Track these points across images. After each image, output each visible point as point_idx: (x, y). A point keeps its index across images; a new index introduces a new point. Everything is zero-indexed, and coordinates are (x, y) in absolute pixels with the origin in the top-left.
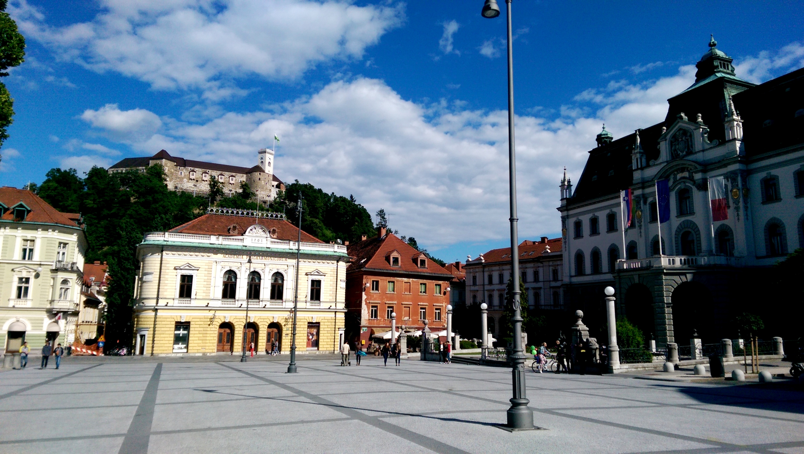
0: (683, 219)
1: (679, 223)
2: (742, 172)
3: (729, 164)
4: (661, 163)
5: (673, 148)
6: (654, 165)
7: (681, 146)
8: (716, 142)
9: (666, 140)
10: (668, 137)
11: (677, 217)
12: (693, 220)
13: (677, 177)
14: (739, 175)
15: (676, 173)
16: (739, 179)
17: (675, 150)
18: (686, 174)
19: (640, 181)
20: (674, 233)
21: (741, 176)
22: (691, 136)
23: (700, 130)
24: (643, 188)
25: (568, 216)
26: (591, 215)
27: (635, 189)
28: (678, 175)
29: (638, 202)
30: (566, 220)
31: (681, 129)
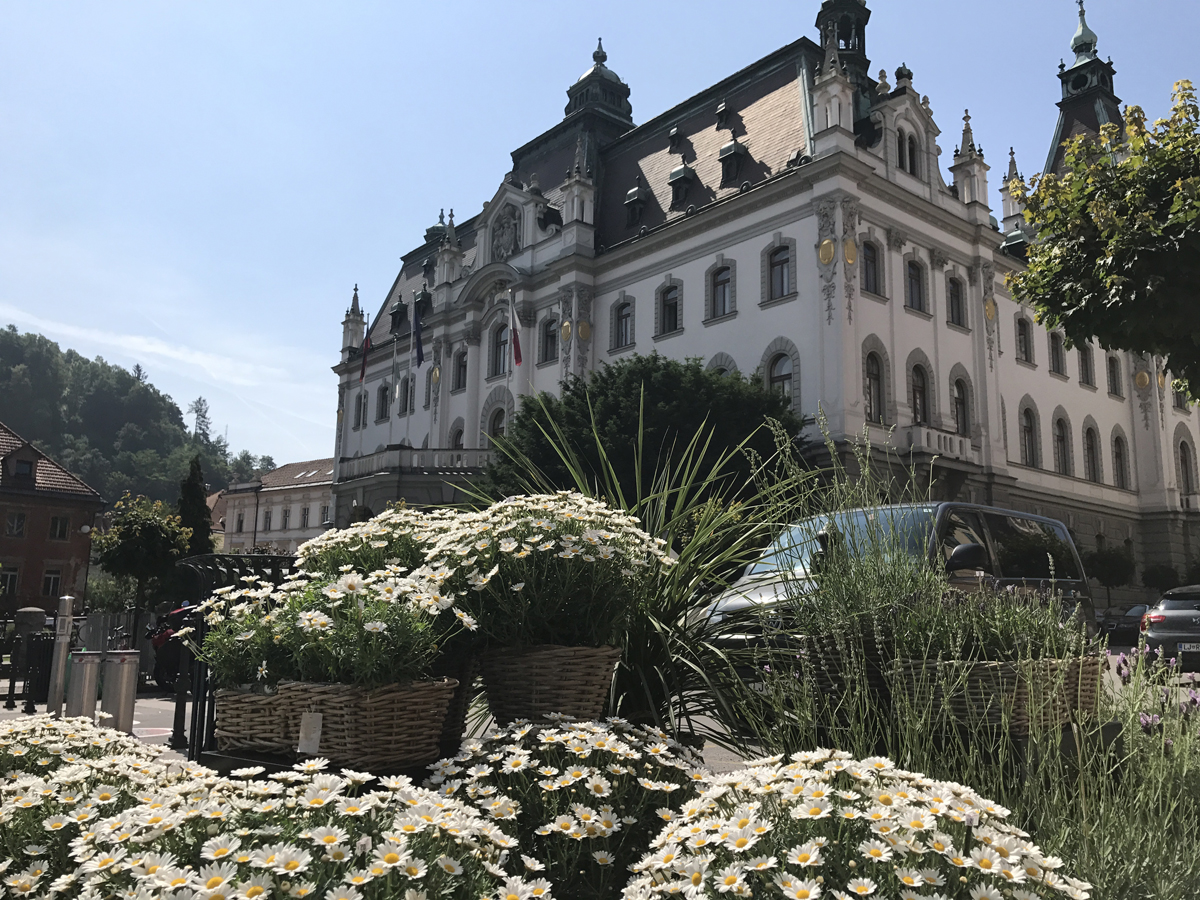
0: (495, 384)
1: (489, 392)
2: (581, 288)
3: (562, 272)
7: (506, 238)
8: (553, 227)
9: (486, 227)
11: (488, 380)
12: (508, 386)
13: (493, 302)
14: (575, 294)
15: (495, 292)
16: (574, 302)
17: (498, 247)
19: (443, 308)
20: (481, 410)
21: (578, 296)
22: (520, 218)
23: (532, 205)
24: (447, 322)
25: (348, 383)
26: (381, 382)
27: (435, 326)
28: (496, 297)
29: (437, 352)
30: (344, 392)
31: (508, 204)
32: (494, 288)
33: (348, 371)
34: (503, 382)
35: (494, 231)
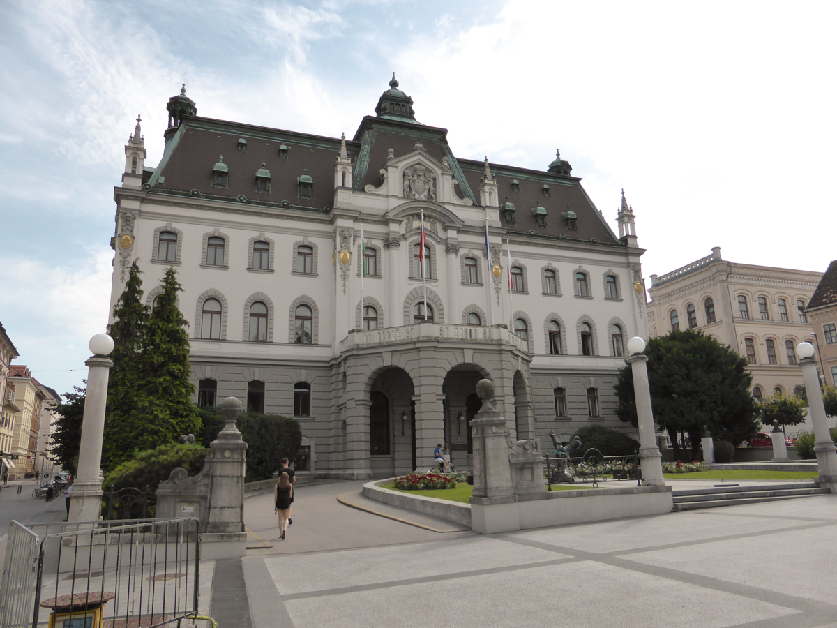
4: (387, 196)
5: (407, 183)
6: (372, 194)
8: (470, 201)
9: (397, 167)
10: (400, 166)
13: (412, 225)
14: (502, 251)
15: (411, 218)
16: (501, 255)
18: (427, 225)
19: (350, 207)
20: (404, 298)
23: (450, 177)
24: (356, 219)
25: (141, 211)
26: (209, 230)
27: (342, 216)
28: (414, 222)
29: (345, 238)
30: (134, 219)
32: (412, 215)
33: (143, 200)
35: (404, 176)
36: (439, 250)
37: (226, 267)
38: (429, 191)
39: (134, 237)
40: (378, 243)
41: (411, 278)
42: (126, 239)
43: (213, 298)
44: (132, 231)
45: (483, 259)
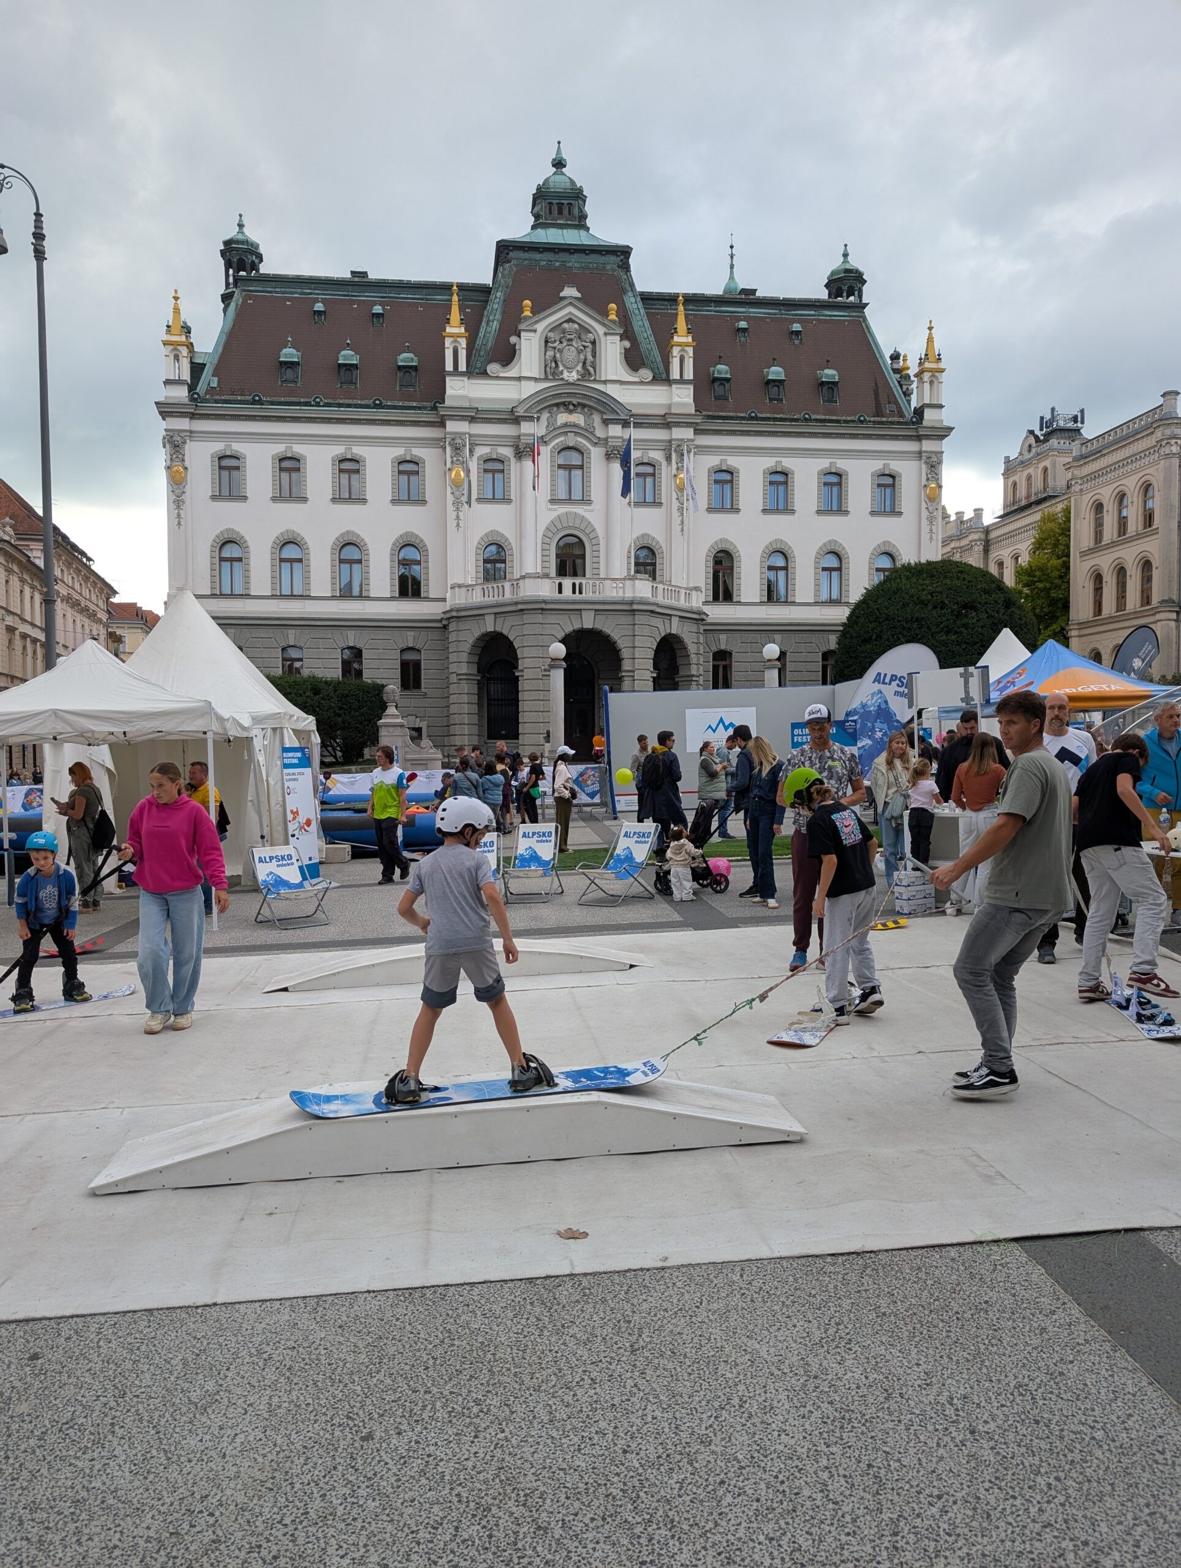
0: (562, 509)
1: (553, 515)
3: (678, 424)
4: (519, 379)
5: (550, 353)
6: (498, 378)
7: (568, 356)
8: (646, 374)
9: (535, 331)
10: (541, 327)
12: (586, 515)
13: (556, 420)
15: (555, 409)
17: (553, 361)
18: (578, 418)
20: (540, 536)
22: (594, 343)
23: (618, 338)
24: (472, 420)
25: (191, 432)
26: (279, 448)
27: (452, 417)
28: (559, 416)
29: (457, 449)
30: (184, 443)
31: (573, 322)
32: (557, 405)
33: (193, 416)
34: (579, 510)
35: (546, 342)
36: (596, 454)
37: (304, 500)
38: (584, 363)
39: (186, 468)
40: (507, 452)
41: (553, 501)
42: (177, 471)
43: (290, 541)
44: (183, 460)
45: (664, 463)
